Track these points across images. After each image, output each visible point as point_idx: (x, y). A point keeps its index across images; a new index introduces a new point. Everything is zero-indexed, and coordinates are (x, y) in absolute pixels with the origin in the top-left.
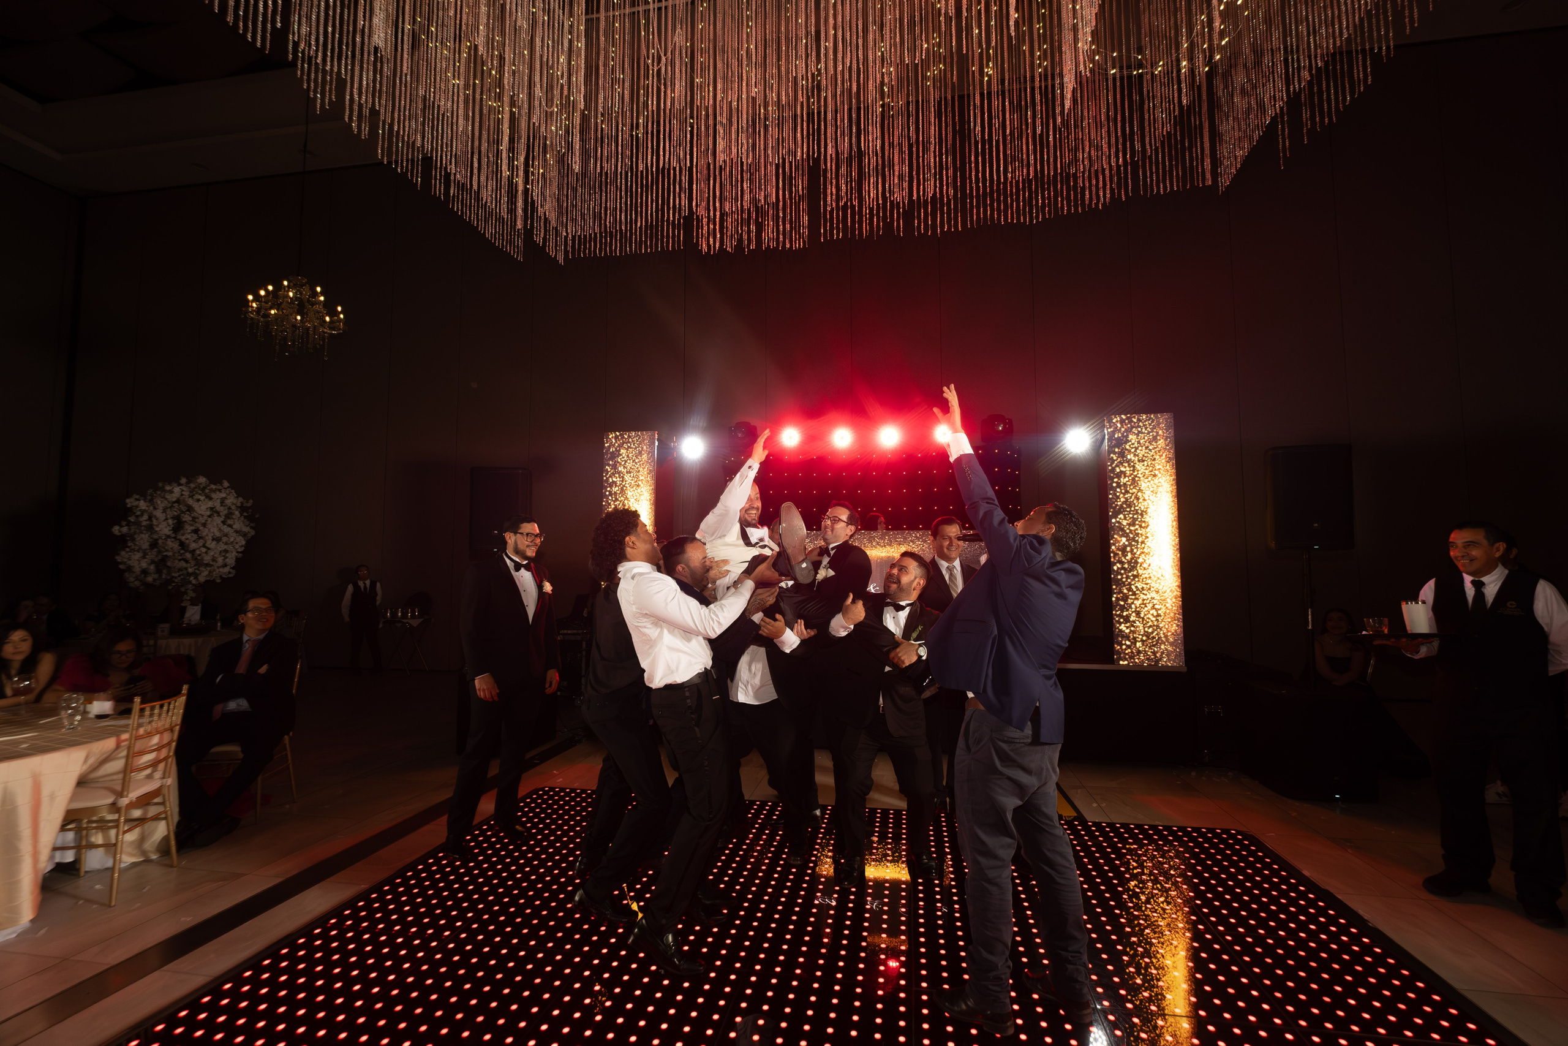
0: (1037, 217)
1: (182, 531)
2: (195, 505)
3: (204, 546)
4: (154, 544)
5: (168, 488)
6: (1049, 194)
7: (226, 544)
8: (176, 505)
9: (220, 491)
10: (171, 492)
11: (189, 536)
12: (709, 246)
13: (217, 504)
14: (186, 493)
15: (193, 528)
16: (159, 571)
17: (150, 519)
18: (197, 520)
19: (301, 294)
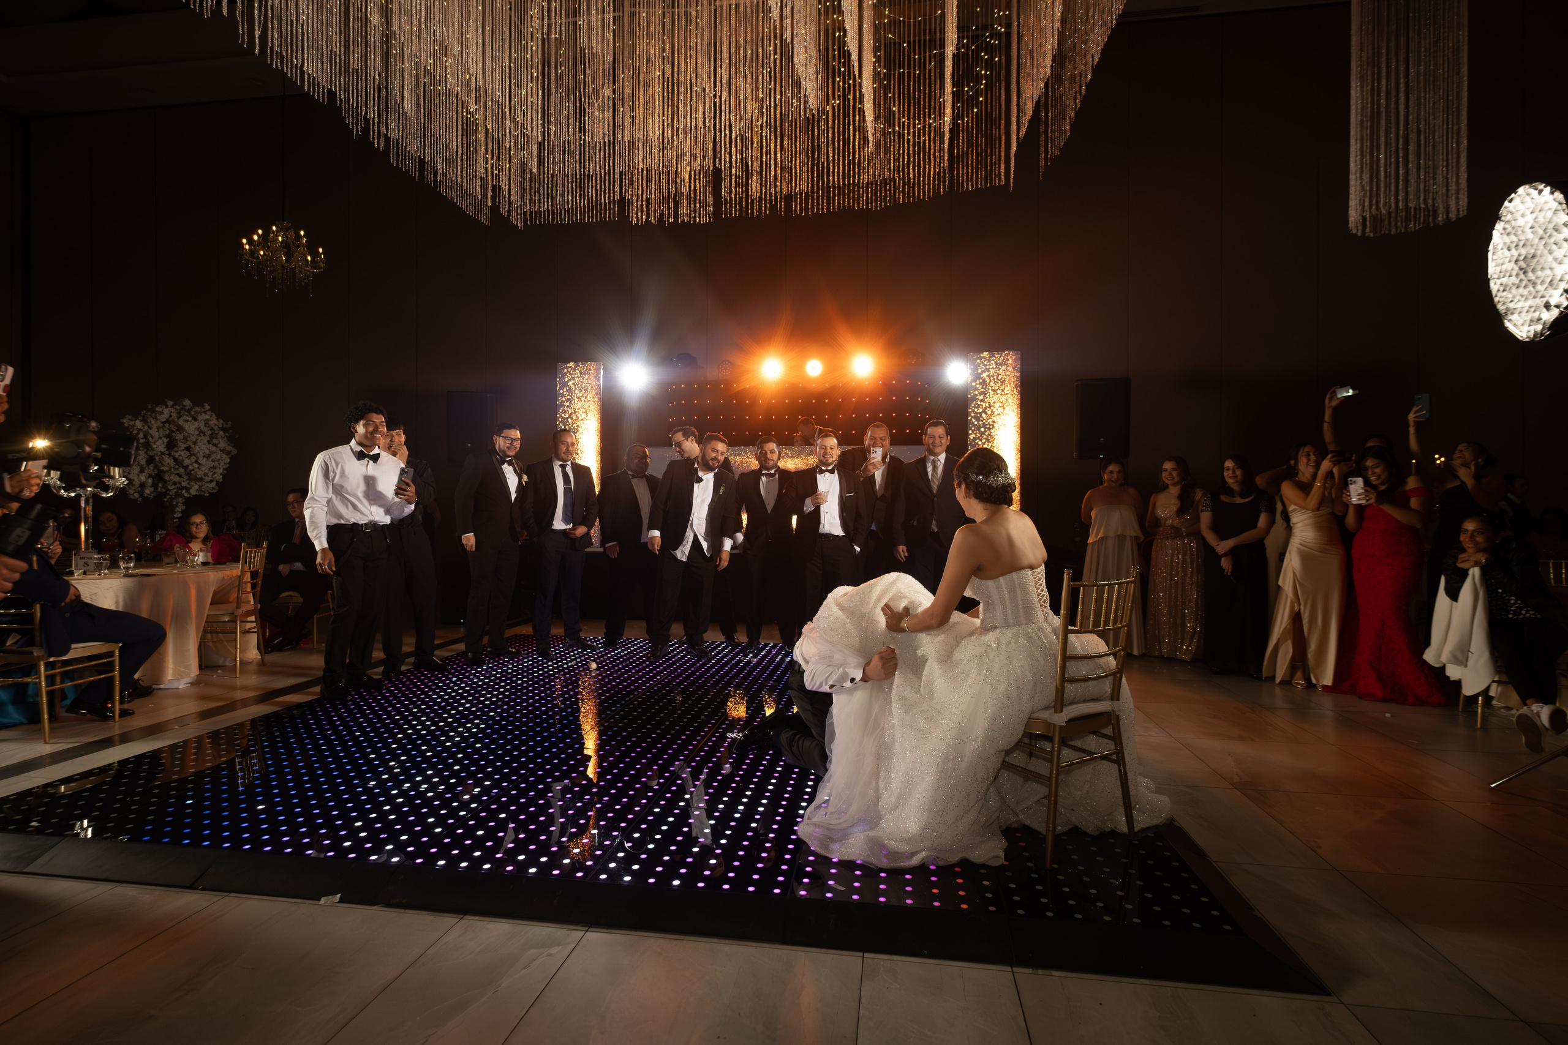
0: (881, 204)
1: (176, 449)
2: (186, 426)
3: (196, 462)
4: (150, 460)
5: (158, 409)
6: (890, 187)
7: (213, 461)
8: (167, 425)
9: (205, 412)
10: (162, 413)
11: (182, 453)
12: (637, 218)
13: (202, 425)
14: (174, 415)
15: (185, 446)
16: (154, 485)
17: (145, 437)
18: (188, 439)
19: (287, 237)
